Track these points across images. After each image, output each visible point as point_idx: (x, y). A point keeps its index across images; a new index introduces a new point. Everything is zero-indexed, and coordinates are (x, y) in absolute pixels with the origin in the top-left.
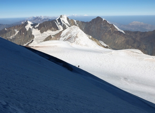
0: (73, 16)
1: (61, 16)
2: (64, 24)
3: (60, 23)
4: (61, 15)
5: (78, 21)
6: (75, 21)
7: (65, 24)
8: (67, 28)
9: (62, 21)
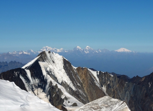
0: (78, 51)
1: (43, 56)
2: (54, 83)
3: (37, 81)
4: (43, 53)
5: (106, 74)
6: (95, 74)
7: (59, 86)
8: (66, 98)
9: (44, 73)
